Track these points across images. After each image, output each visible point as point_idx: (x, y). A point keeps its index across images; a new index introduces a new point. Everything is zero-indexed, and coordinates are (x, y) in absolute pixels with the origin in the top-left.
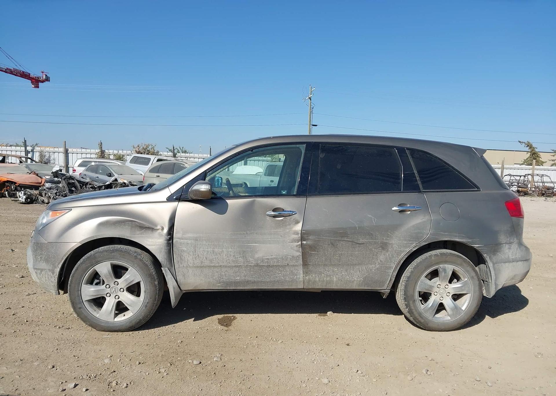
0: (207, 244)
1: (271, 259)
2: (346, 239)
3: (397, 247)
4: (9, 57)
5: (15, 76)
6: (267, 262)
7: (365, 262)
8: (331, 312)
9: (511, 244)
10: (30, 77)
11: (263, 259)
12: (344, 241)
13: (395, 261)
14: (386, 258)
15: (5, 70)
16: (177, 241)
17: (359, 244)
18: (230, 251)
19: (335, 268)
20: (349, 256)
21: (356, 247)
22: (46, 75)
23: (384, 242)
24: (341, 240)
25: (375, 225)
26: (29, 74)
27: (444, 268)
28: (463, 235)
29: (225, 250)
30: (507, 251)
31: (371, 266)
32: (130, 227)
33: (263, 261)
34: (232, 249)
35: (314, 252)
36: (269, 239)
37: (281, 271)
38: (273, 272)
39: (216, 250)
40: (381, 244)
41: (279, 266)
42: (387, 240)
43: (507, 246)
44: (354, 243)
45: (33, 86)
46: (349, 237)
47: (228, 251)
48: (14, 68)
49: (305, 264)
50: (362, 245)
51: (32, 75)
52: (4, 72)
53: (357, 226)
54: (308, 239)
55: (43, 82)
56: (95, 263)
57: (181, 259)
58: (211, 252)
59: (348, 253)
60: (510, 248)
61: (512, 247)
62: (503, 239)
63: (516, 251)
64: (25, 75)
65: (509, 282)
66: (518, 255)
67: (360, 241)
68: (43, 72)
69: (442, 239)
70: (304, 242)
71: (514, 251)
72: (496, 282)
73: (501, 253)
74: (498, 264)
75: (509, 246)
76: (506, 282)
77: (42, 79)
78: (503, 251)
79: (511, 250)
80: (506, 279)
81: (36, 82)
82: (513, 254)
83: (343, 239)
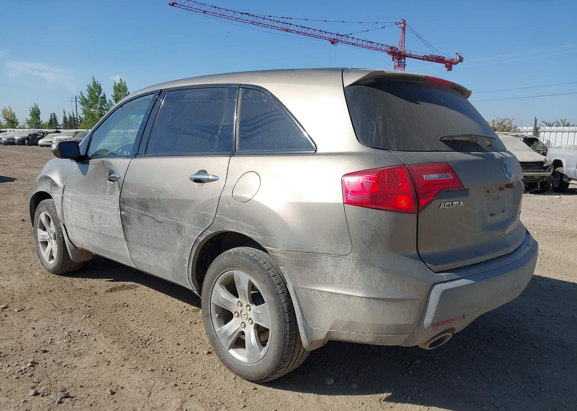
0: (77, 205)
1: (106, 228)
2: (149, 214)
3: (188, 232)
4: (427, 44)
5: (431, 61)
6: (104, 230)
7: (167, 248)
9: (339, 259)
10: (444, 61)
11: (102, 226)
12: (148, 216)
13: (188, 252)
14: (182, 246)
16: (65, 199)
17: (159, 222)
18: (86, 215)
19: (148, 249)
20: (153, 237)
21: (157, 226)
22: (460, 56)
23: (178, 223)
24: (145, 215)
25: (170, 198)
26: (444, 58)
27: (238, 276)
28: (253, 227)
29: (84, 212)
30: (331, 270)
31: (173, 255)
32: (50, 184)
33: (102, 229)
34: (86, 212)
35: (129, 226)
36: (107, 206)
37: (115, 243)
38: (111, 243)
39: (80, 211)
40: (176, 226)
41: (111, 237)
42: (180, 220)
43: (330, 261)
44: (155, 220)
45: (447, 69)
46: (150, 212)
48: (430, 55)
49: (126, 239)
50: (161, 224)
51: (447, 58)
52: (422, 59)
53: (156, 198)
54: (124, 209)
55: (456, 64)
56: (40, 212)
58: (78, 213)
59: (152, 233)
60: (337, 266)
61: (342, 265)
62: (321, 246)
63: (352, 275)
64: (439, 60)
65: (343, 333)
66: (355, 283)
67: (159, 218)
68: (457, 54)
69: (227, 228)
70: (122, 213)
71: (346, 273)
72: (305, 323)
73: (315, 271)
74: (305, 290)
75: (334, 260)
76: (335, 331)
77: (456, 60)
78: (321, 268)
79: (339, 270)
80: (332, 325)
81: (449, 65)
82: (344, 278)
83: (146, 213)
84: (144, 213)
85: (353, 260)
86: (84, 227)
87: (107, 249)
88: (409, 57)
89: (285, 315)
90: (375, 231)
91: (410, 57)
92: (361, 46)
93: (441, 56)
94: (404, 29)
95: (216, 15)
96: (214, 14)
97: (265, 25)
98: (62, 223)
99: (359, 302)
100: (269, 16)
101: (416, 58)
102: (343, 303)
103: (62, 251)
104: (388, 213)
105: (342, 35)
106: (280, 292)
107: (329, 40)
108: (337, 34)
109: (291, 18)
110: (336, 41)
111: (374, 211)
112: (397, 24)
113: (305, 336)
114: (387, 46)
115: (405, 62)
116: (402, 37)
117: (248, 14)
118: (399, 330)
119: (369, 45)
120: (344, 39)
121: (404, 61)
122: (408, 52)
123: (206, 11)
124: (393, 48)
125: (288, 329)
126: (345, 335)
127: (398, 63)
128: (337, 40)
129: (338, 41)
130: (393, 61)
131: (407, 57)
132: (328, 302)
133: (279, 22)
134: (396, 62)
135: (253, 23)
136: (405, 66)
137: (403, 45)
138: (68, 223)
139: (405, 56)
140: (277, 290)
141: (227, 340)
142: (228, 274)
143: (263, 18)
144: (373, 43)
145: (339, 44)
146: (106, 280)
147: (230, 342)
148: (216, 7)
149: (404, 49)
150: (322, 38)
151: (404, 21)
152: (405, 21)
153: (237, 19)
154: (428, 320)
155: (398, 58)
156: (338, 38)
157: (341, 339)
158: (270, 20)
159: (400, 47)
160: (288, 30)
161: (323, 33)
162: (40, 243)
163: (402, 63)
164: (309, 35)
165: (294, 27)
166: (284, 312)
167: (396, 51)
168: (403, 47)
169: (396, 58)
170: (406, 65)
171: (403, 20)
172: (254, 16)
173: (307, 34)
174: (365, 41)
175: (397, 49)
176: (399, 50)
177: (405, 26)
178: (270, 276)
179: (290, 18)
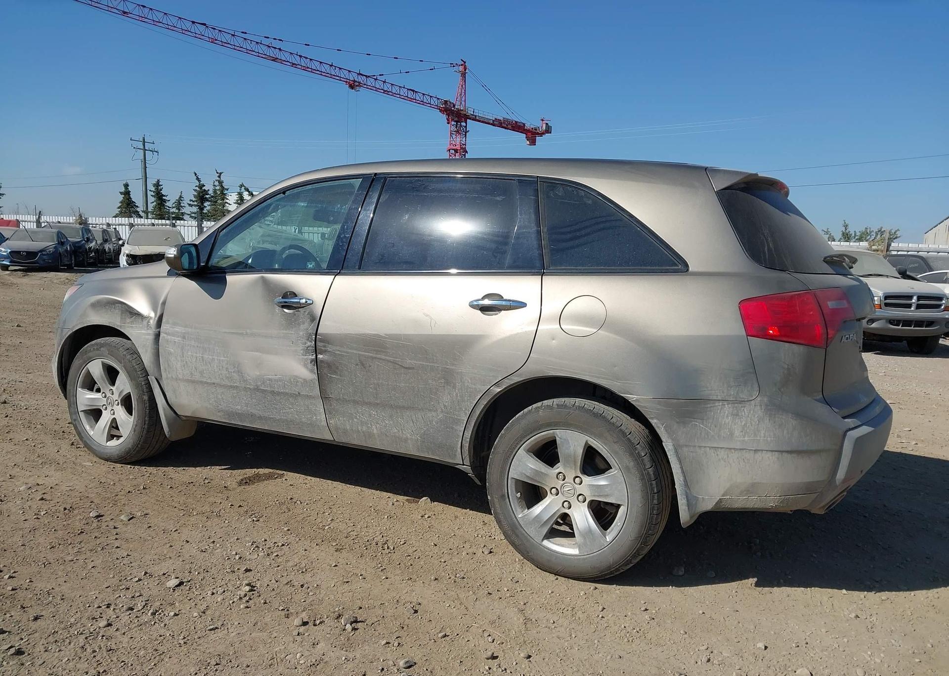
0: (196, 345)
1: (275, 380)
2: (383, 357)
3: (470, 381)
4: (499, 102)
5: (506, 129)
6: (269, 384)
7: (418, 405)
8: (427, 498)
9: (740, 405)
10: (524, 130)
11: (264, 379)
12: (381, 359)
13: (466, 409)
14: (452, 402)
15: (492, 122)
16: (164, 337)
17: (406, 368)
18: (222, 360)
19: (372, 410)
20: (390, 390)
21: (401, 374)
22: (547, 124)
23: (447, 368)
24: (376, 358)
25: (433, 333)
26: (524, 124)
27: (564, 438)
29: (216, 358)
30: (729, 420)
31: (430, 414)
32: (120, 312)
33: (263, 383)
34: (224, 357)
35: (335, 376)
36: (276, 346)
37: (292, 404)
38: (282, 405)
39: (206, 356)
40: (443, 373)
41: (287, 394)
42: (453, 365)
43: (728, 409)
44: (397, 365)
45: (528, 143)
46: (388, 354)
47: (220, 360)
48: (504, 118)
49: (324, 397)
50: (410, 371)
51: (528, 126)
52: (491, 124)
54: (326, 351)
55: (541, 134)
56: (88, 360)
57: (168, 365)
58: (199, 359)
59: (388, 384)
60: (737, 415)
61: (745, 413)
62: (714, 390)
63: (758, 424)
64: (517, 127)
65: (739, 498)
66: (762, 435)
67: (406, 362)
68: (543, 120)
69: (553, 372)
70: (320, 356)
71: (751, 423)
72: (688, 491)
73: (705, 423)
74: (692, 448)
75: (733, 408)
76: (728, 497)
77: (541, 130)
78: (713, 419)
79: (740, 420)
80: (727, 490)
81: (532, 135)
82: (747, 430)
83: (379, 356)
84: (374, 356)
85: (761, 406)
86: (212, 381)
87: (266, 415)
88: (473, 120)
89: (651, 485)
90: (788, 369)
91: (475, 119)
92: (398, 96)
93: (519, 121)
94: (464, 75)
95: (146, 20)
96: (142, 19)
97: (236, 47)
98: (153, 377)
99: (769, 458)
100: (242, 32)
101: (483, 122)
102: (746, 461)
103: (147, 422)
104: (801, 348)
105: (366, 76)
106: (643, 455)
107: (346, 82)
108: (358, 73)
109: (281, 40)
110: (357, 84)
111: (787, 345)
112: (454, 66)
113: (687, 508)
114: (438, 99)
115: (466, 127)
116: (460, 87)
117: (204, 24)
118: (809, 488)
119: (410, 94)
120: (370, 82)
121: (465, 125)
122: (470, 112)
123: (127, 13)
124: (448, 102)
125: (655, 502)
126: (740, 502)
127: (456, 128)
128: (360, 83)
129: (360, 85)
130: (448, 123)
131: (470, 119)
132: (725, 461)
133: (261, 44)
134: (453, 125)
135: (213, 41)
136: (466, 133)
137: (463, 99)
138: (169, 376)
139: (466, 117)
140: (639, 452)
141: (539, 528)
142: (543, 435)
143: (232, 35)
144: (416, 92)
145: (361, 89)
146: (220, 467)
147: (545, 530)
148: (145, 7)
149: (465, 107)
150: (333, 77)
151: (463, 63)
152: (465, 62)
153: (184, 31)
154: (841, 475)
155: (456, 119)
156: (360, 79)
157: (733, 507)
158: (244, 39)
159: (458, 103)
160: (277, 59)
161: (335, 69)
162: (82, 413)
163: (462, 129)
164: (313, 71)
165: (287, 55)
166: (650, 480)
167: (453, 109)
168: (463, 103)
169: (453, 120)
170: (468, 131)
171: (462, 60)
172: (215, 29)
173: (308, 68)
174: (404, 88)
175: (454, 106)
176: (456, 107)
177: (465, 70)
178: (626, 434)
179: (279, 40)
